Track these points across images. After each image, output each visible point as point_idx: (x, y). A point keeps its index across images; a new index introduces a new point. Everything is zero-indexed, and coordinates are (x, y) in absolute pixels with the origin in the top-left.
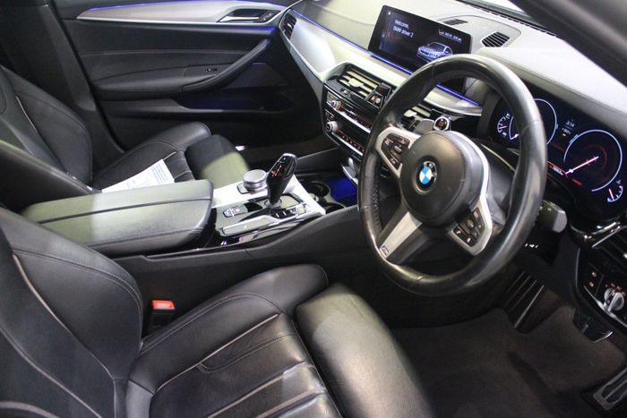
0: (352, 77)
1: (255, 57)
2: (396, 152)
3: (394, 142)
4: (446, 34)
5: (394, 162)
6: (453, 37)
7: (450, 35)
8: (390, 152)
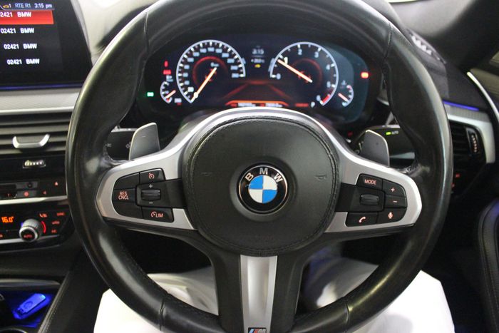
2: (151, 201)
3: (136, 188)
4: (17, 5)
5: (161, 215)
6: (33, 6)
7: (27, 5)
8: (141, 206)
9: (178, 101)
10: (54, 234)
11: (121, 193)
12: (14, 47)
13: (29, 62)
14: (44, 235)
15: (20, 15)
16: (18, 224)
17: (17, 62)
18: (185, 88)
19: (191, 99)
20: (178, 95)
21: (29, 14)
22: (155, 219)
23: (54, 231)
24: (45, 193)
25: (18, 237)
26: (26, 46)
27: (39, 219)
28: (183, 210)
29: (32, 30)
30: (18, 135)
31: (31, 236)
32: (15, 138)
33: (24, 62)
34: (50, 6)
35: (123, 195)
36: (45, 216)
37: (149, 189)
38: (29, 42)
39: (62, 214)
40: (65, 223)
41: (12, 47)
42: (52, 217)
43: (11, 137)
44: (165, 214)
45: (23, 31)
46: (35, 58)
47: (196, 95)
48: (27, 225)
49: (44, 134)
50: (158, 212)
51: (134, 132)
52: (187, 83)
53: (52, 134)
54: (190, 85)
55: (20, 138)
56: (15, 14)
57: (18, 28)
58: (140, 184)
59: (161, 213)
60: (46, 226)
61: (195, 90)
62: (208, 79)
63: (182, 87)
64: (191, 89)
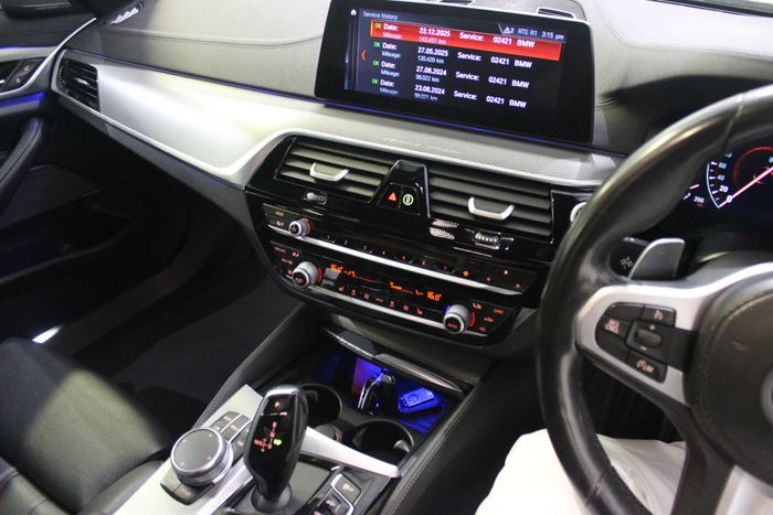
0: (311, 161)
1: (27, 159)
2: (645, 346)
3: (632, 322)
4: (520, 31)
5: (650, 369)
6: (540, 34)
7: (532, 32)
8: (630, 348)
9: (700, 200)
10: (482, 332)
11: (612, 322)
12: (500, 81)
13: (512, 103)
14: (469, 329)
15: (521, 43)
16: (443, 306)
17: (497, 100)
18: (717, 184)
19: (719, 203)
20: (702, 192)
21: (532, 44)
22: (640, 370)
23: (483, 329)
24: (489, 279)
25: (441, 322)
26: (515, 83)
27: (470, 309)
28: (680, 373)
29: (528, 65)
30: (476, 197)
31: (456, 327)
32: (472, 200)
33: (507, 102)
34: (562, 37)
35: (613, 326)
36: (479, 307)
37: (649, 330)
38: (520, 79)
39: (500, 312)
40: (500, 323)
41: (498, 81)
42: (485, 312)
43: (467, 196)
44: (656, 370)
45: (518, 63)
46: (522, 100)
47: (729, 199)
48: (454, 311)
49: (508, 204)
50: (648, 364)
51: (643, 248)
52: (721, 178)
53: (518, 207)
54: (724, 183)
55: (478, 201)
56: (515, 40)
57: (512, 58)
58: (639, 319)
59: (652, 365)
60: (476, 320)
61: (731, 192)
62: (756, 180)
63: (711, 182)
64: (724, 189)
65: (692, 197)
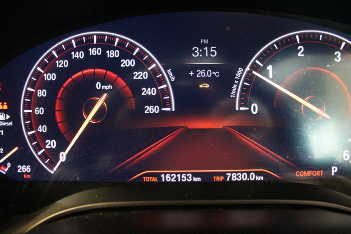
9: (25, 169)
18: (40, 140)
19: (52, 165)
20: (24, 157)
47: (63, 157)
52: (42, 129)
61: (62, 147)
62: (88, 119)
63: (32, 138)
64: (52, 144)
65: (14, 168)
